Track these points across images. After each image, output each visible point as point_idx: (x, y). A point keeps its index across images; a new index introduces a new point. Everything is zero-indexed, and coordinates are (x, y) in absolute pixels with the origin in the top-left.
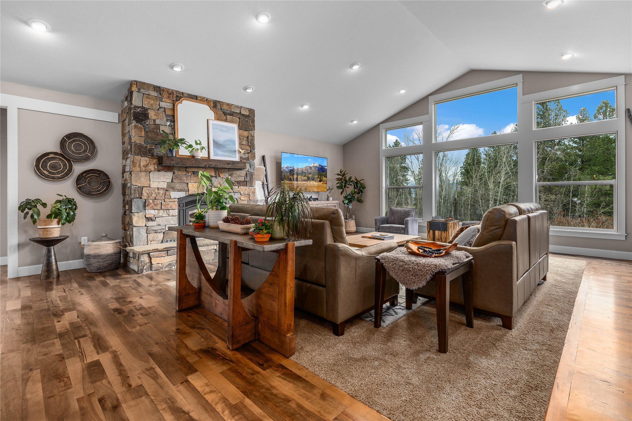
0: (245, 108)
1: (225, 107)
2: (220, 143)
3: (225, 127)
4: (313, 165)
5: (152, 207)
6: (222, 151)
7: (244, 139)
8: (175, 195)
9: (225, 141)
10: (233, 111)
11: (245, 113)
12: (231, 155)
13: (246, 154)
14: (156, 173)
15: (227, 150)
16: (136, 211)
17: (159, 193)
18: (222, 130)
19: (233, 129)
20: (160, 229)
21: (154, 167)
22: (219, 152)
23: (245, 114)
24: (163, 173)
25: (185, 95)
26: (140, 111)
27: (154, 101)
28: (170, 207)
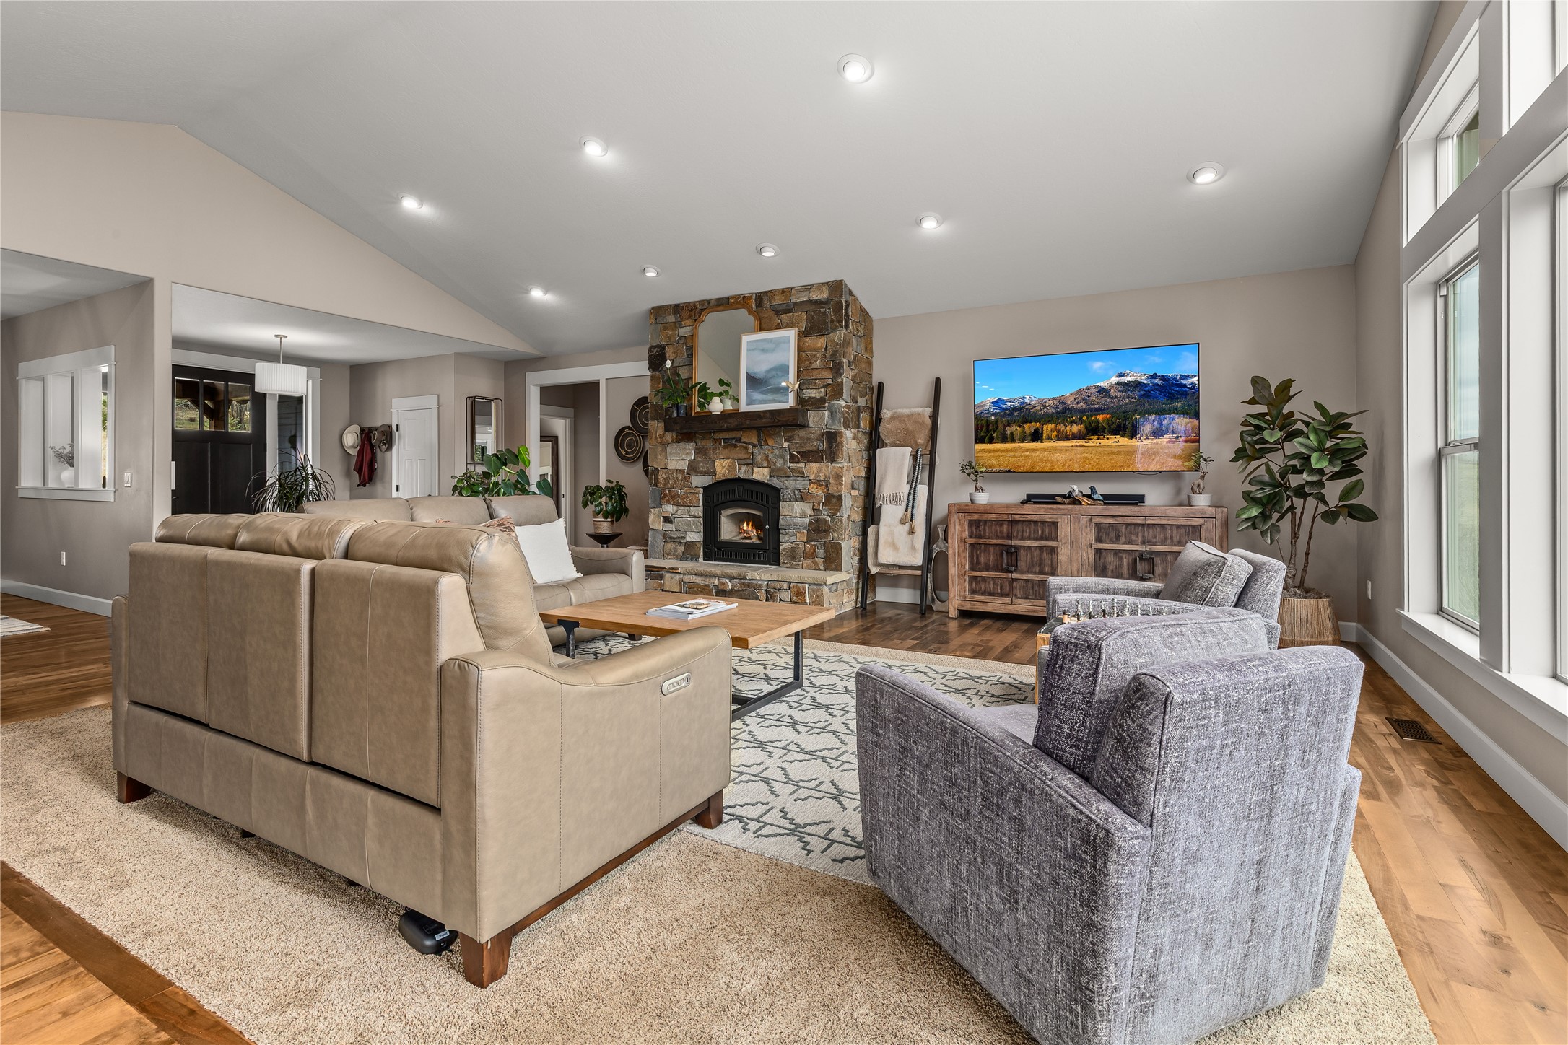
0: (820, 285)
1: (778, 300)
2: (758, 376)
3: (770, 341)
4: (1114, 380)
5: (668, 500)
6: (761, 393)
7: (818, 355)
8: (699, 481)
9: (769, 371)
10: (794, 301)
11: (819, 297)
12: (778, 397)
13: (822, 388)
14: (674, 446)
15: (771, 389)
16: (653, 505)
17: (677, 478)
18: (764, 351)
19: (787, 340)
20: (679, 538)
21: (672, 436)
22: (757, 396)
23: (821, 298)
24: (682, 445)
25: (712, 303)
26: (657, 351)
27: (673, 330)
28: (689, 502)
